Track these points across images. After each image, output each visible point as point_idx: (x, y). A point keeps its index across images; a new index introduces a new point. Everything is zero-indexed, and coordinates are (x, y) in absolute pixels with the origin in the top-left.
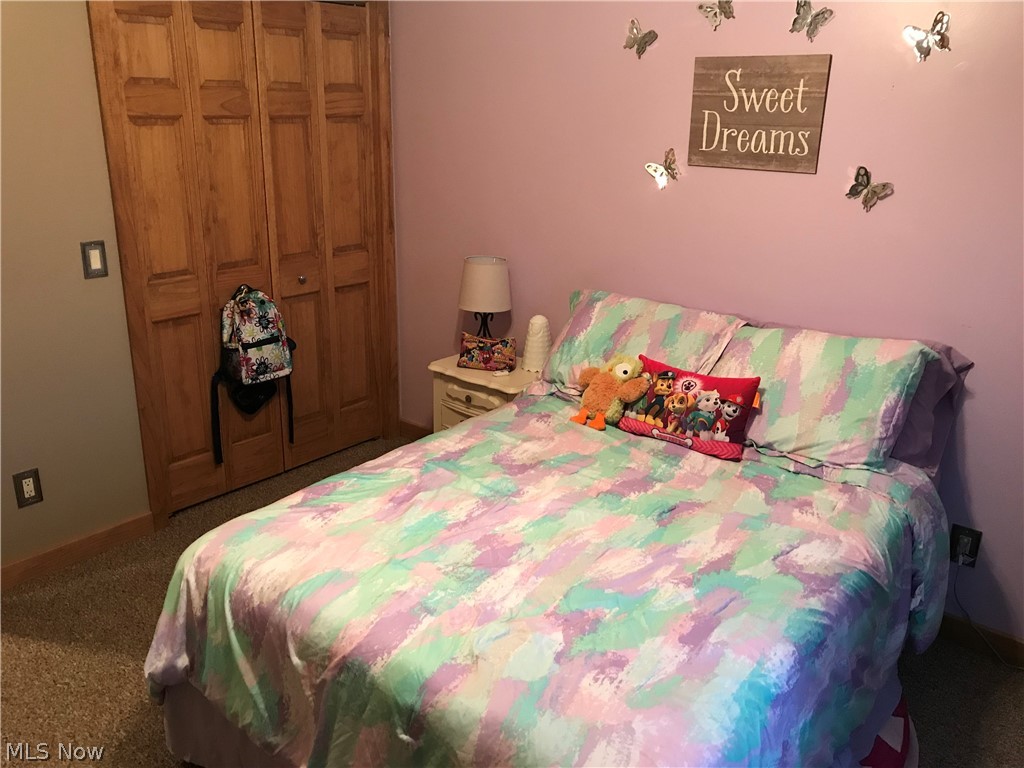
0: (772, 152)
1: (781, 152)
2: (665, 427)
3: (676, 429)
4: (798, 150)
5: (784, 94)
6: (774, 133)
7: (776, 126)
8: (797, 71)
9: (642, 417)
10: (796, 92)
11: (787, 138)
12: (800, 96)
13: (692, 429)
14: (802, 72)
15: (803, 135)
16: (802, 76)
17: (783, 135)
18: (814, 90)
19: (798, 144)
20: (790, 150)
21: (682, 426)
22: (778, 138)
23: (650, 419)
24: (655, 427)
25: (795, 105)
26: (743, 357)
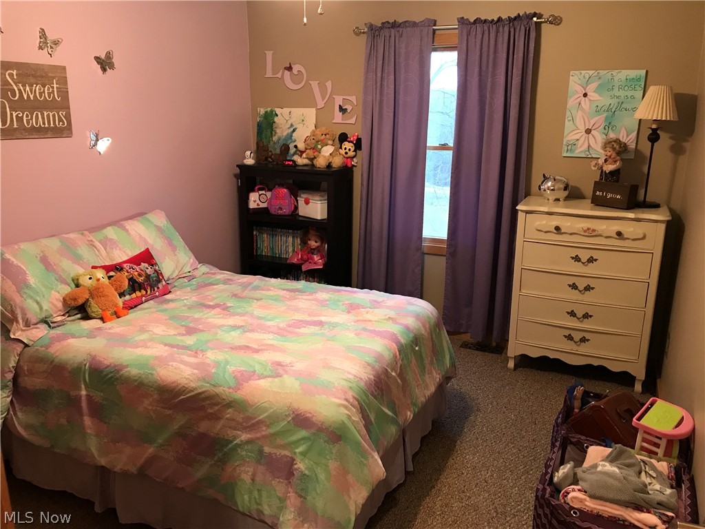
0: (47, 125)
1: (52, 125)
2: (147, 292)
3: (151, 290)
4: (61, 123)
5: (46, 88)
6: (46, 114)
7: (47, 109)
8: (50, 75)
9: (134, 295)
10: (53, 88)
11: (54, 116)
12: (55, 90)
13: (155, 286)
14: (54, 75)
15: (62, 114)
16: (54, 78)
17: (51, 114)
18: (61, 87)
19: (60, 120)
20: (57, 124)
21: (152, 287)
22: (48, 116)
23: (138, 293)
24: (142, 296)
25: (54, 95)
26: (118, 246)
